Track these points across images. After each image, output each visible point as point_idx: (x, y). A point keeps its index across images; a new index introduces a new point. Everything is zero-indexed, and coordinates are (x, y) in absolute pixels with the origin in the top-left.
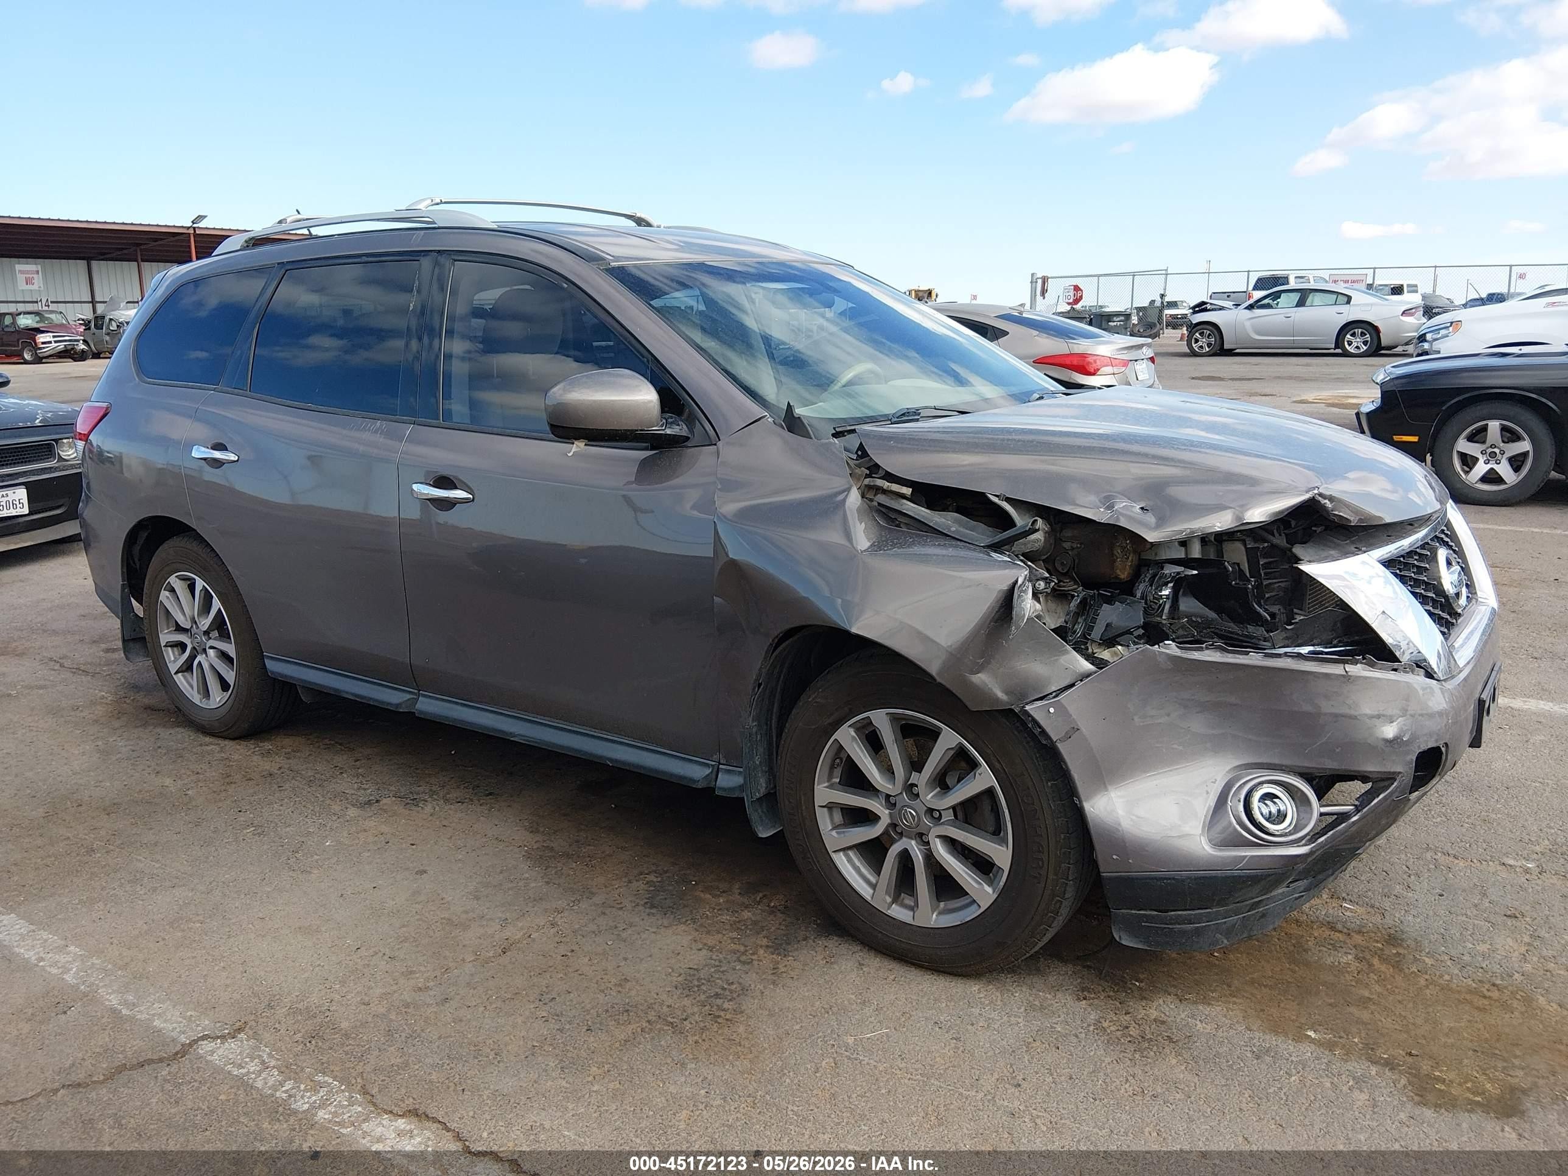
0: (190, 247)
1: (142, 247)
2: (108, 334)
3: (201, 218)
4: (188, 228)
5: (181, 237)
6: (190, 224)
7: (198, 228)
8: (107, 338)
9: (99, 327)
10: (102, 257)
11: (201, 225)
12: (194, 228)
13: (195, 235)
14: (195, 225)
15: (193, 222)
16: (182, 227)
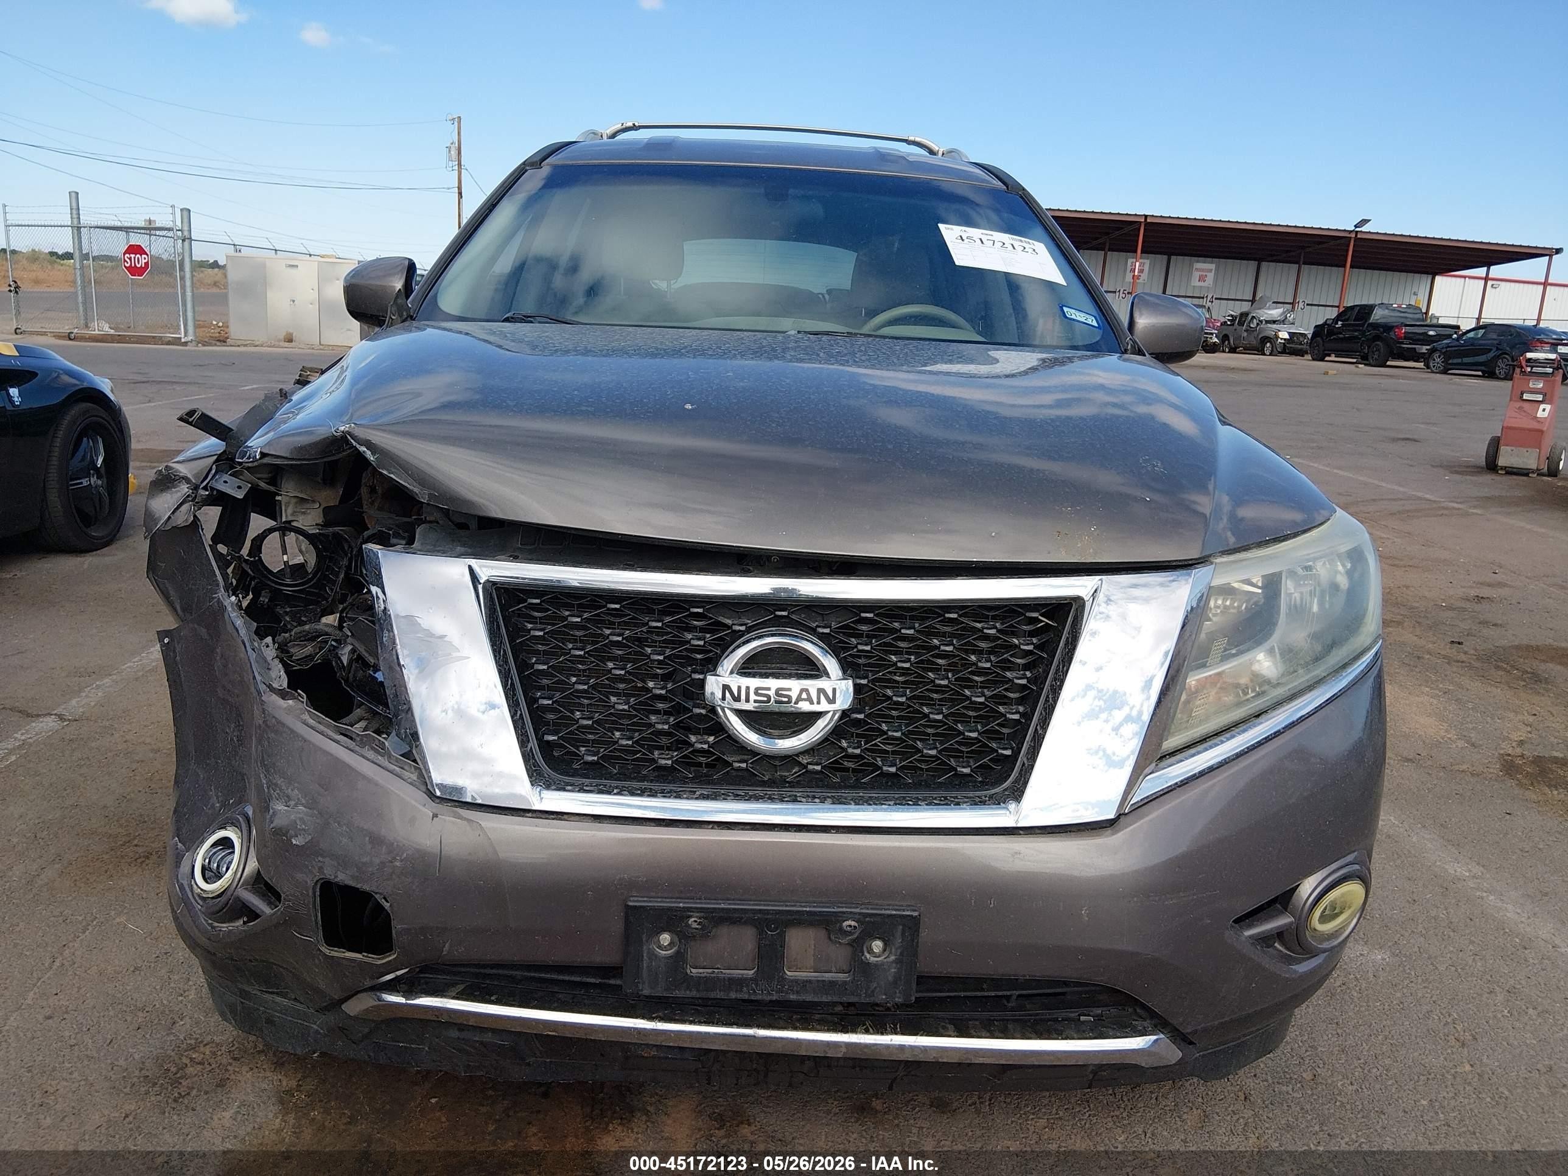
0: (1347, 251)
1: (1308, 250)
2: (1246, 331)
3: (1364, 222)
4: (1351, 232)
5: (1342, 241)
6: (1352, 228)
7: (1361, 232)
8: (1245, 334)
9: (1241, 324)
10: (1270, 259)
11: (1363, 229)
12: (1357, 232)
13: (1356, 239)
14: (1357, 229)
15: (1356, 226)
16: (1345, 231)
